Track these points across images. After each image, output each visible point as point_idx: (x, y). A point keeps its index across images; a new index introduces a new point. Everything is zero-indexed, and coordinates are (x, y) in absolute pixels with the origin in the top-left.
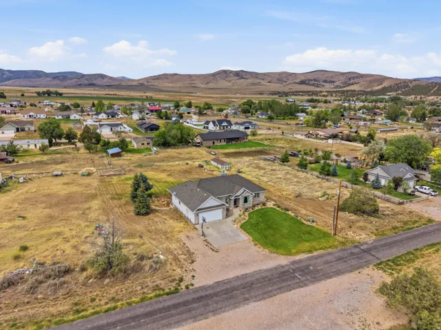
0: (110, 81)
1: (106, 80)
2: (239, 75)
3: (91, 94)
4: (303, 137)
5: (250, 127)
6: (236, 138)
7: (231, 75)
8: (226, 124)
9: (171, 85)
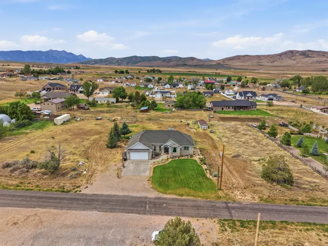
0: (198, 61)
1: (195, 61)
2: (305, 54)
3: (179, 71)
4: (318, 111)
5: (274, 98)
6: (244, 107)
7: (297, 54)
8: (250, 95)
9: (241, 64)
